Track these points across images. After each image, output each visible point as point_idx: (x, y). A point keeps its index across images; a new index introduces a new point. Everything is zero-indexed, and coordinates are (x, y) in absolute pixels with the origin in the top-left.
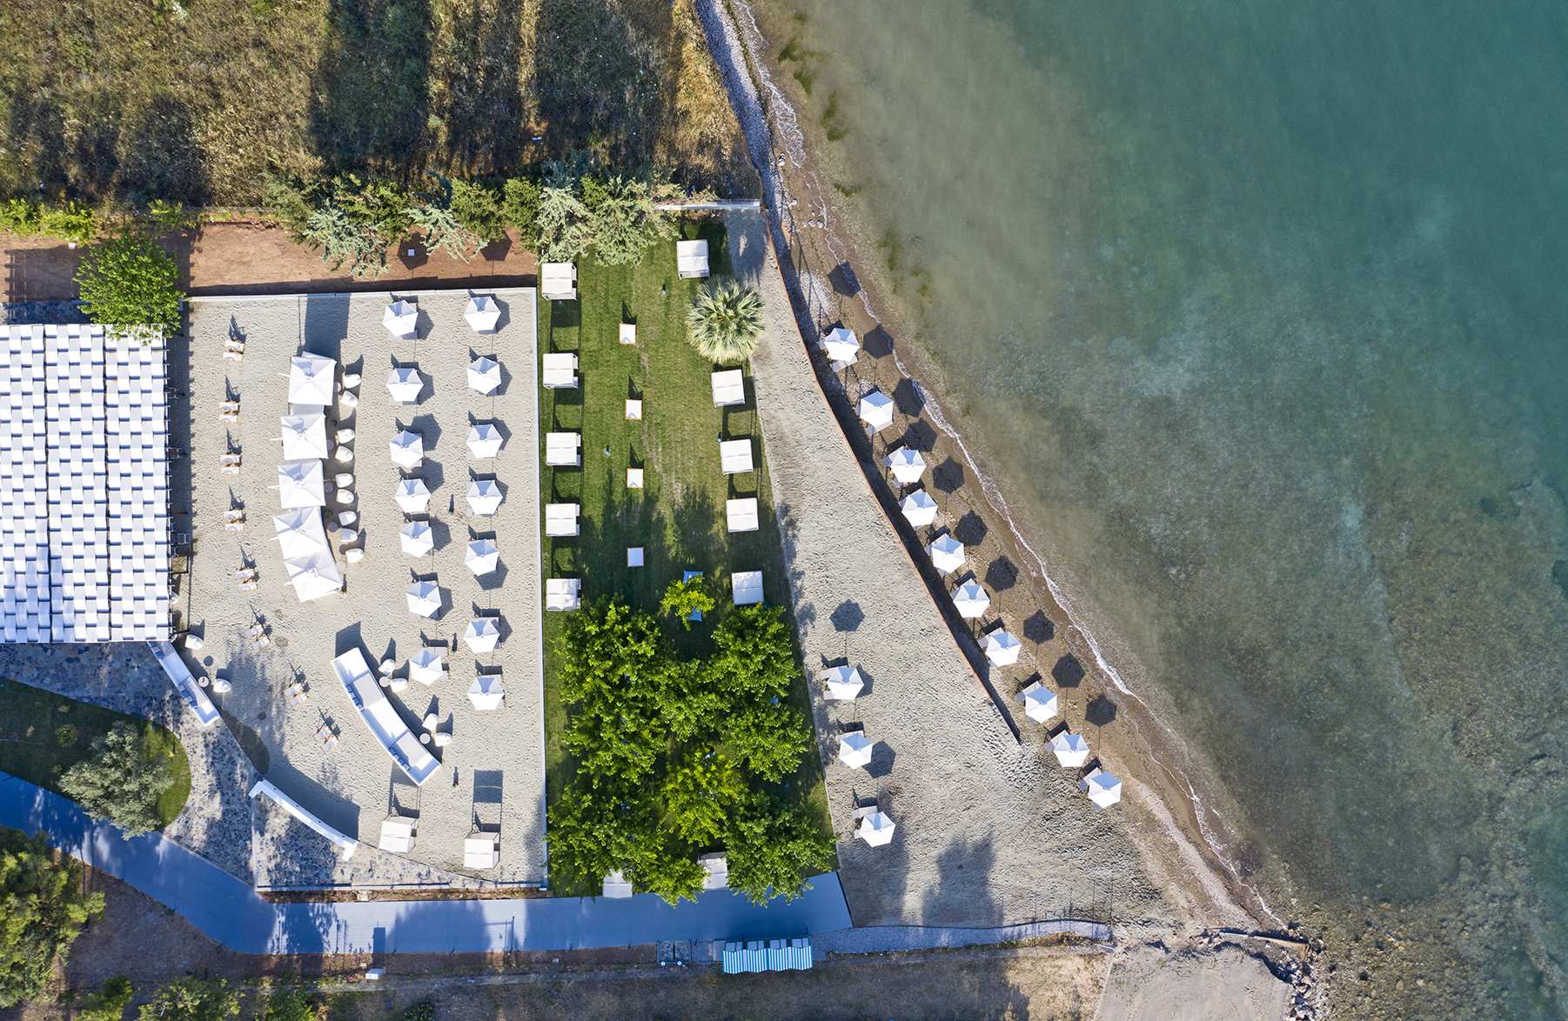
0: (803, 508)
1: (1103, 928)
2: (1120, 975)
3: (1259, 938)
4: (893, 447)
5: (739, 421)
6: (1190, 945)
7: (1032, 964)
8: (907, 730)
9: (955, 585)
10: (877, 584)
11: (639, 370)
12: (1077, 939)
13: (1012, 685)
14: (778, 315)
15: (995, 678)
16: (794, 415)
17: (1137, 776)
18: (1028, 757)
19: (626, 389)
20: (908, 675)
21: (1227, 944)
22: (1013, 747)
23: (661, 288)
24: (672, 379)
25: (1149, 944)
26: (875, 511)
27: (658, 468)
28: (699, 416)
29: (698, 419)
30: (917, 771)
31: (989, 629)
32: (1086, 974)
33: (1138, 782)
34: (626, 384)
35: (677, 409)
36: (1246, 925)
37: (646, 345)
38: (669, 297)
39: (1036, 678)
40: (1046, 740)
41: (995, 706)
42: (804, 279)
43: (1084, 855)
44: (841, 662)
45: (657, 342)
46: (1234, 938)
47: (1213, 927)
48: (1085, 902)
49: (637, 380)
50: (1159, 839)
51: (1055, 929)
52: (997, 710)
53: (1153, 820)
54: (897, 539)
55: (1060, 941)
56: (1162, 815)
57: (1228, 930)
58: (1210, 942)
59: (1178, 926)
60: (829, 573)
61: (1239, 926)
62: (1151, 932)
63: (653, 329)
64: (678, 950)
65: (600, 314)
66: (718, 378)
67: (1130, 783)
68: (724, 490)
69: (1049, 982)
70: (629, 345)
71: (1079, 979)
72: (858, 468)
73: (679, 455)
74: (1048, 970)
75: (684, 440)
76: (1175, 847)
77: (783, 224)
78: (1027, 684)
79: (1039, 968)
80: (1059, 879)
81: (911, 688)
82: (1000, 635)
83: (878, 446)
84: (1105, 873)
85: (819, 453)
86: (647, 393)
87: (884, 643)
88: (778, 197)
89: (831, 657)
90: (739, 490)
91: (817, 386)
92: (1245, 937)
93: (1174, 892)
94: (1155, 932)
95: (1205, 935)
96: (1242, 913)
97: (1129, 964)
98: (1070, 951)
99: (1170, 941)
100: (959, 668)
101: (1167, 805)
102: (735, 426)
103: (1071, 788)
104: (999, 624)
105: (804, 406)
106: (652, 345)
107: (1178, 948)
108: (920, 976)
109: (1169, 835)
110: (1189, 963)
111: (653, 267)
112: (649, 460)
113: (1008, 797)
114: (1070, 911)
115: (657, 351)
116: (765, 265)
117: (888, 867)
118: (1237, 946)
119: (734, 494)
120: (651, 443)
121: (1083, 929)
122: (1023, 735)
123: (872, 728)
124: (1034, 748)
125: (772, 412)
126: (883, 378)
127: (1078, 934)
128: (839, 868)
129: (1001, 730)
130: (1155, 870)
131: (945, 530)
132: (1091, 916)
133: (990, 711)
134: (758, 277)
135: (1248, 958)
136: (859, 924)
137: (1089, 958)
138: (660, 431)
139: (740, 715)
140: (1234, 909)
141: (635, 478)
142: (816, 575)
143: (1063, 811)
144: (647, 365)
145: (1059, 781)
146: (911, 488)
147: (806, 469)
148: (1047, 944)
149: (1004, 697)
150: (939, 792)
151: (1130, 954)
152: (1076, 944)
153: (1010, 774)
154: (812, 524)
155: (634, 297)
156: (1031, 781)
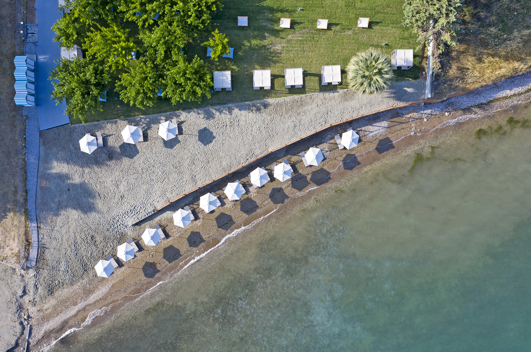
0: (264, 115)
1: (34, 263)
2: (9, 272)
3: (26, 345)
4: (293, 166)
5: (313, 82)
6: (24, 309)
7: (16, 225)
8: (142, 165)
9: (218, 196)
10: (221, 153)
11: (344, 29)
12: (28, 250)
13: (164, 223)
14: (368, 106)
15: (167, 214)
16: (314, 112)
17: (113, 286)
18: (126, 229)
19: (333, 21)
20: (172, 167)
21: (24, 328)
22: (131, 222)
23: (387, 43)
24: (337, 47)
25: (25, 287)
26: (260, 153)
27: (290, 37)
28: (317, 60)
29: (315, 59)
30: (121, 169)
31: (194, 212)
32: (10, 253)
33: (110, 286)
34: (336, 21)
35: (321, 49)
36: (33, 338)
37: (356, 34)
38: (381, 47)
39: (167, 236)
40: (134, 239)
41: (153, 213)
42: (385, 124)
43: (73, 256)
44: (181, 132)
45: (358, 39)
46: (27, 332)
47: (33, 322)
48: (48, 255)
49: (338, 27)
50: (79, 296)
51: (34, 238)
52: (151, 214)
53: (90, 293)
54: (244, 165)
55: (27, 241)
56: (92, 298)
57: (31, 329)
58: (25, 319)
59: (34, 303)
60: (228, 127)
61: (33, 334)
62: (31, 289)
63: (364, 38)
64: (33, 36)
65: (375, 9)
66: (337, 69)
67: (109, 282)
68: (276, 73)
69: (7, 234)
70: (357, 24)
71: (7, 249)
72: (284, 145)
73: (296, 49)
74: (13, 233)
75: (304, 51)
76: (75, 304)
77: (415, 114)
78: (164, 231)
79: (13, 229)
80: (60, 242)
81: (164, 168)
82: (190, 217)
83: (294, 159)
84: (63, 267)
85: (293, 125)
86: (330, 33)
87: (189, 155)
88: (429, 111)
89: (183, 126)
90: (275, 80)
91: (328, 126)
92: (27, 338)
93: (51, 302)
94: (31, 291)
95: (29, 317)
96: (40, 337)
97: (15, 276)
98: (22, 246)
99: (26, 299)
100: (174, 194)
101: (97, 301)
102: (310, 80)
103: (108, 251)
104: (196, 218)
105: (318, 118)
106: (356, 36)
107: (23, 302)
108: (12, 165)
109: (81, 301)
110: (14, 308)
111: (398, 39)
112: (295, 33)
113: (104, 217)
114: (44, 247)
115: (353, 39)
116: (395, 102)
117: (71, 151)
118: (22, 333)
119: (274, 77)
120: (304, 34)
121: (33, 253)
122: (137, 227)
123: (144, 146)
124: (130, 233)
125: (316, 101)
126: (330, 163)
127: (31, 250)
128: (72, 124)
129: (140, 216)
130: (63, 293)
131: (247, 192)
132: (40, 258)
133: (150, 210)
134: (389, 97)
135: (16, 338)
136: (41, 134)
137: (18, 255)
138: (310, 39)
139: (152, 68)
140: (42, 333)
141: (285, 23)
142: (227, 120)
143: (96, 246)
144: (345, 33)
145: (112, 245)
146: (271, 175)
147: (285, 118)
148: (26, 234)
149: (158, 218)
150: (109, 180)
151: (20, 277)
152: (25, 248)
153: (117, 219)
154: (255, 119)
155: (383, 28)
156: (113, 230)
